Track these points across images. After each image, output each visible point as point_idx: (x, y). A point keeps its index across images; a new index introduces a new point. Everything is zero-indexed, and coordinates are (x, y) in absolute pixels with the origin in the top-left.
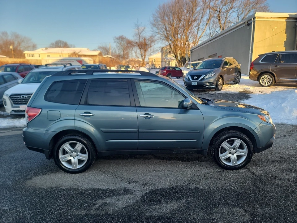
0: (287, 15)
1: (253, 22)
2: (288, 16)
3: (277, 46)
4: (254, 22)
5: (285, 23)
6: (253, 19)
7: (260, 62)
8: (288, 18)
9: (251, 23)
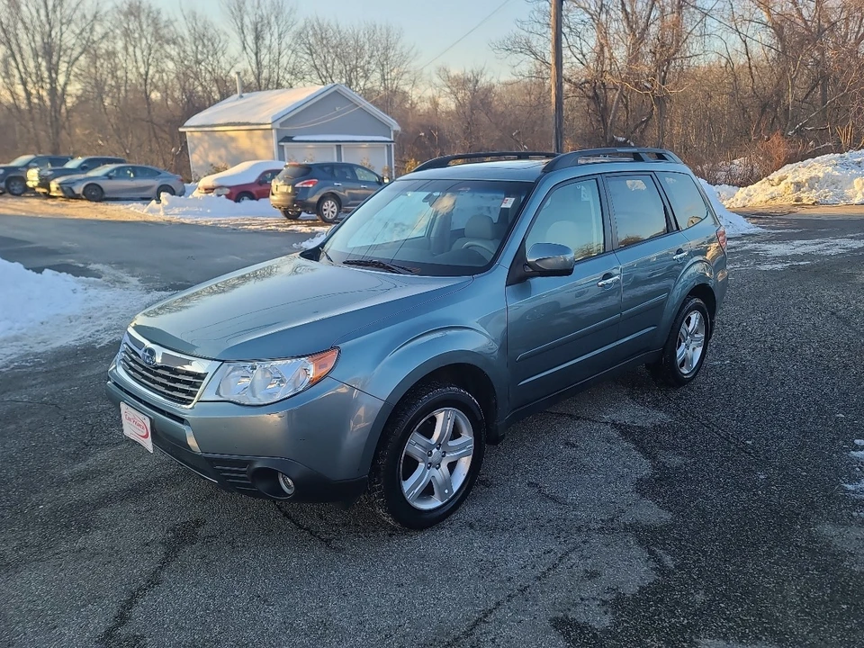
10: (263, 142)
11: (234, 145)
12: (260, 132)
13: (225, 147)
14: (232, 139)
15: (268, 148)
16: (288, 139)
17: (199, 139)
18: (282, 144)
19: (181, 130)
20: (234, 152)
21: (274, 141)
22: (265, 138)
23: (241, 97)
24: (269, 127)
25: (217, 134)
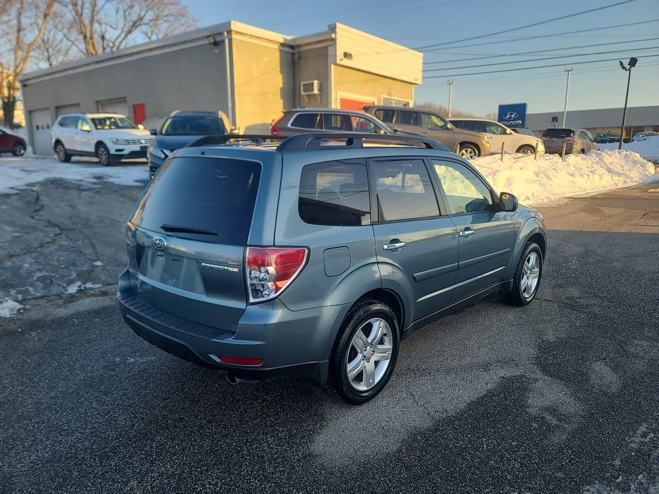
0: (280, 38)
1: (227, 41)
2: (282, 41)
3: (271, 97)
4: (230, 40)
5: (277, 54)
6: (226, 33)
7: (289, 125)
8: (282, 45)
9: (223, 42)
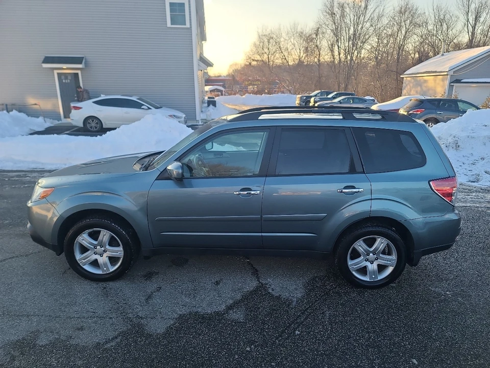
10: (441, 83)
11: (425, 85)
12: (441, 76)
13: (421, 86)
14: (426, 81)
15: (443, 86)
16: (458, 81)
17: (409, 81)
18: (453, 84)
19: (401, 76)
20: (424, 89)
21: (447, 83)
22: (443, 80)
23: (443, 55)
24: (446, 73)
25: (418, 78)
